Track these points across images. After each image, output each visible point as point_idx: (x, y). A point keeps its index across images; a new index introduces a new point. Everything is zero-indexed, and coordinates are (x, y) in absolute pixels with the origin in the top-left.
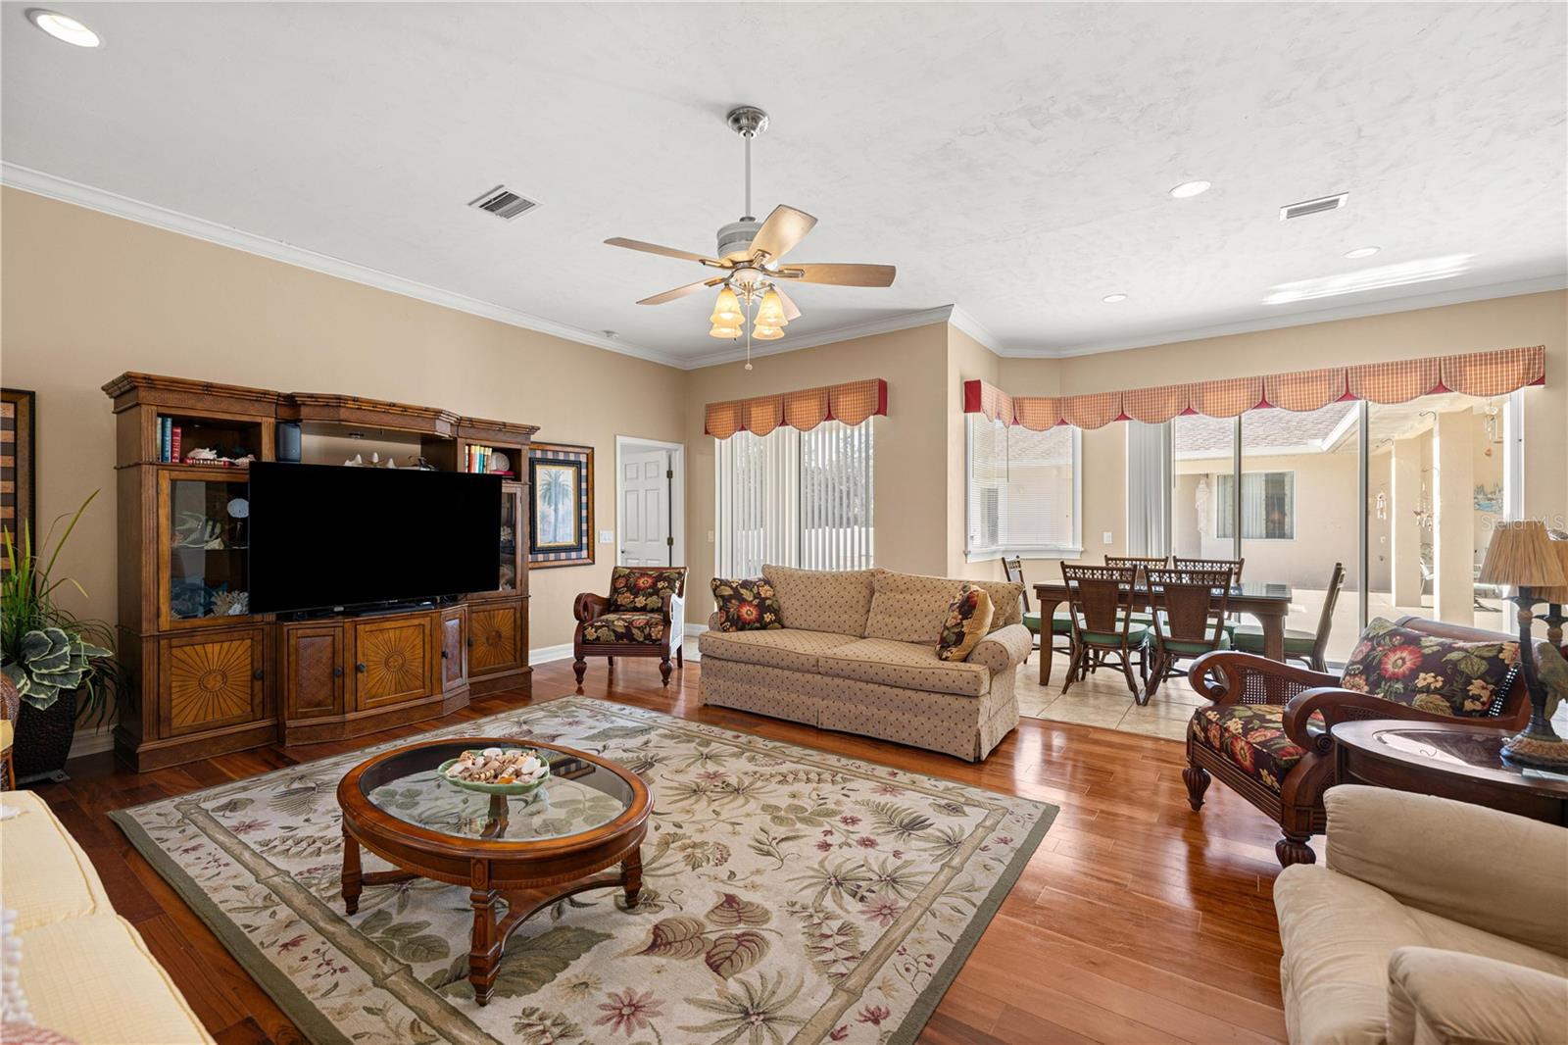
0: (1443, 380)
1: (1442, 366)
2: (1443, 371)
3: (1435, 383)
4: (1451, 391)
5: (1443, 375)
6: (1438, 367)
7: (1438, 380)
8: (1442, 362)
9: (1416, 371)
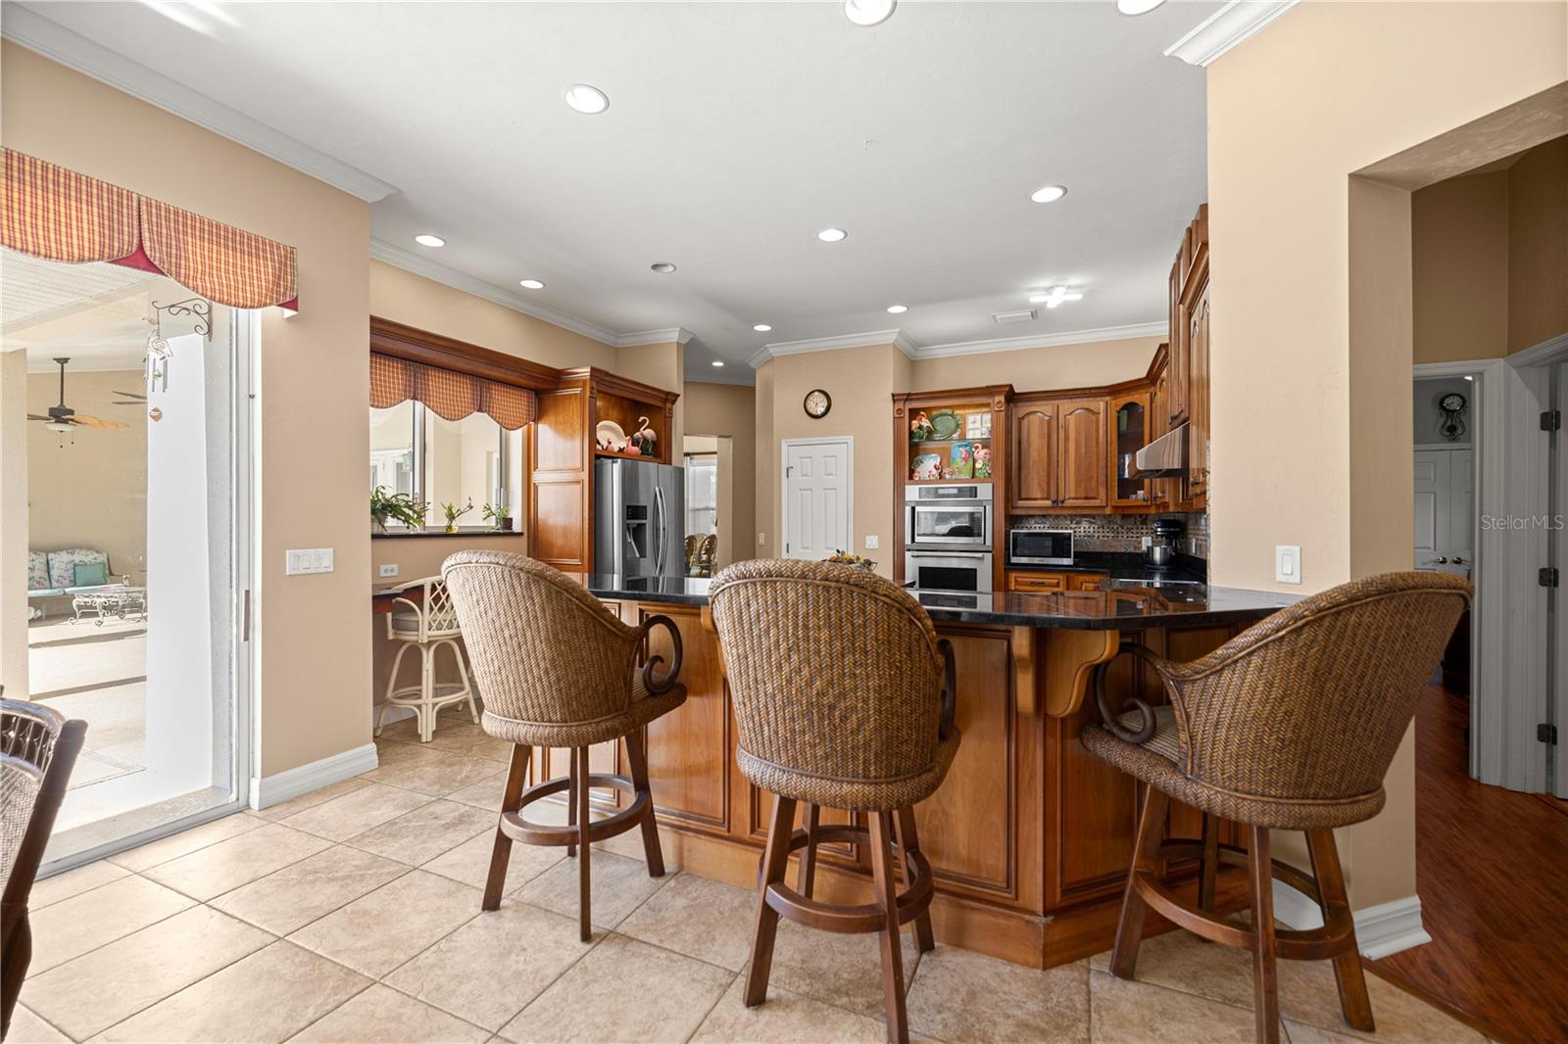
0: (147, 245)
1: (144, 217)
2: (145, 226)
3: (130, 244)
4: (163, 274)
5: (146, 235)
6: (135, 213)
7: (136, 241)
8: (144, 208)
9: (90, 203)
